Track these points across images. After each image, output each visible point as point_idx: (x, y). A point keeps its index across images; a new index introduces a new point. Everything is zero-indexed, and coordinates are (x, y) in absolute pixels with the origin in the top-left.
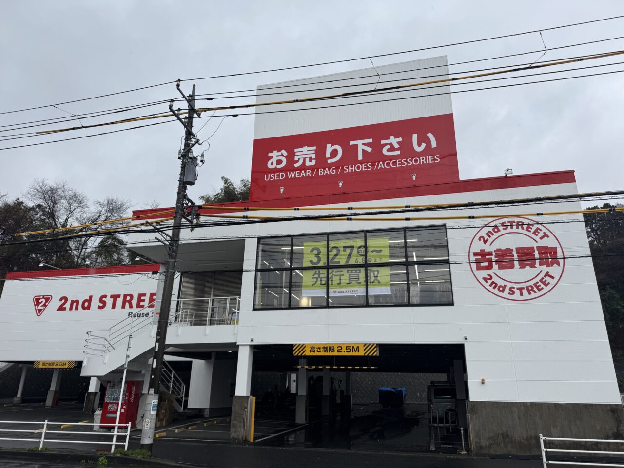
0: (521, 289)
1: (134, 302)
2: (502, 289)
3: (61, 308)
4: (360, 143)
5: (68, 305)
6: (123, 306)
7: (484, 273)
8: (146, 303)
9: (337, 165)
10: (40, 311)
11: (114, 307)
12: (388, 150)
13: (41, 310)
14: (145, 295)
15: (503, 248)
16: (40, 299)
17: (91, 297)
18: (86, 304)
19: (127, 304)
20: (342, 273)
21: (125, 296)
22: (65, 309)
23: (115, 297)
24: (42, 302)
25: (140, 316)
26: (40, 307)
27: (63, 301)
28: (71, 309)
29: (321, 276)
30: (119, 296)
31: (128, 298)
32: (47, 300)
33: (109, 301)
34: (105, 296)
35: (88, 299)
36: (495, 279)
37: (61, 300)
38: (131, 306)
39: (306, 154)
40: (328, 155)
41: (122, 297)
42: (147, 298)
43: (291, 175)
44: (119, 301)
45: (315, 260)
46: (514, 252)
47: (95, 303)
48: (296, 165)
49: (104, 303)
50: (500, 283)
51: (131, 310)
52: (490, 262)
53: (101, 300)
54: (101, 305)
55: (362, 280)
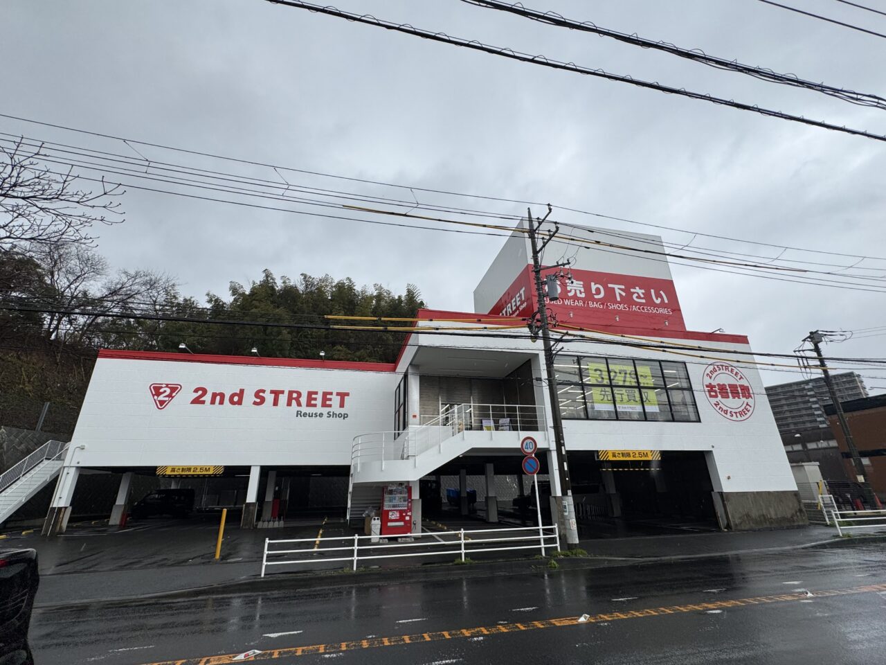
0: (736, 413)
1: (303, 400)
2: (726, 412)
3: (197, 401)
4: (616, 287)
5: (208, 398)
6: (289, 404)
7: (714, 400)
8: (319, 402)
9: (602, 301)
10: (162, 402)
11: (276, 403)
12: (637, 297)
13: (166, 401)
14: (316, 393)
15: (721, 383)
16: (162, 387)
17: (242, 391)
18: (236, 399)
19: (294, 402)
20: (621, 392)
21: (291, 393)
22: (203, 402)
23: (276, 393)
24: (165, 391)
25: (312, 416)
26: (161, 398)
27: (200, 392)
28: (213, 402)
29: (607, 393)
30: (282, 392)
31: (295, 395)
32: (173, 389)
33: (269, 398)
34: (263, 391)
35: (238, 392)
36: (721, 405)
37: (196, 391)
38: (299, 404)
39: (576, 287)
40: (594, 292)
41: (286, 394)
42: (319, 397)
43: (567, 302)
44: (283, 399)
45: (600, 380)
46: (728, 387)
47: (249, 398)
48: (570, 294)
49: (263, 400)
50: (725, 408)
51: (299, 409)
52: (715, 392)
53: (257, 395)
54: (258, 400)
55: (638, 398)
